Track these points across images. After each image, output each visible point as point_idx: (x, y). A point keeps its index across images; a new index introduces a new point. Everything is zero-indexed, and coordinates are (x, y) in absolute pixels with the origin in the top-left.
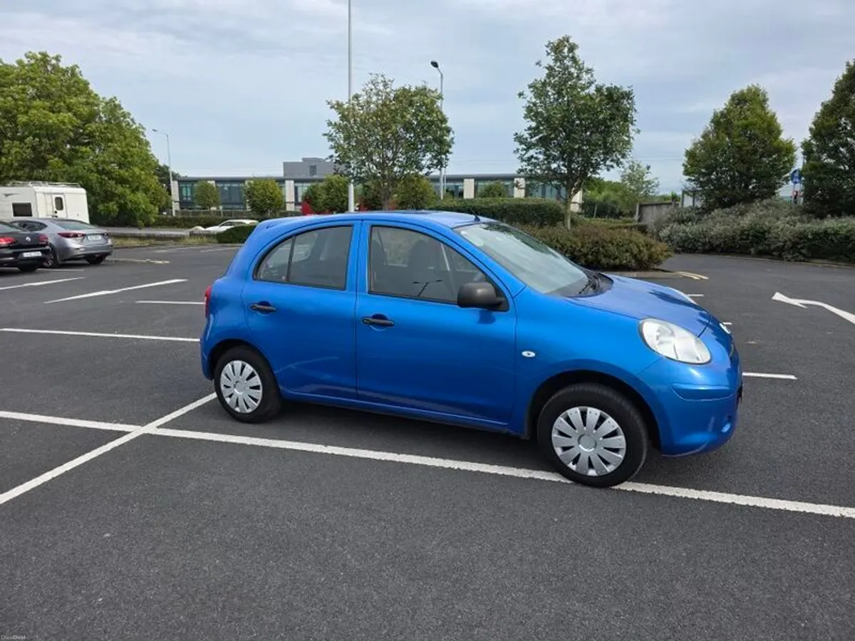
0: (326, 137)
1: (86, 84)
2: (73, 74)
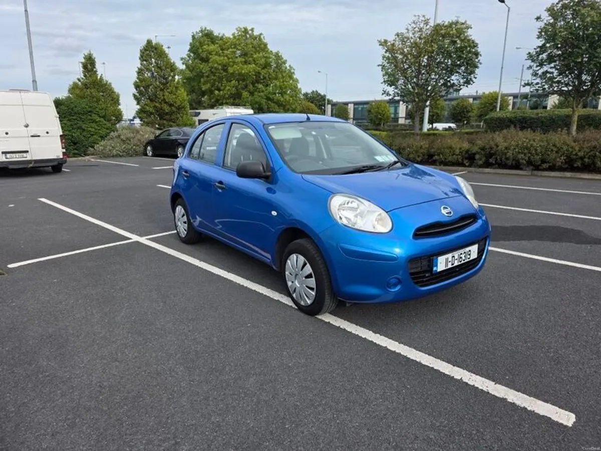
0: (380, 67)
1: (266, 45)
2: (260, 39)
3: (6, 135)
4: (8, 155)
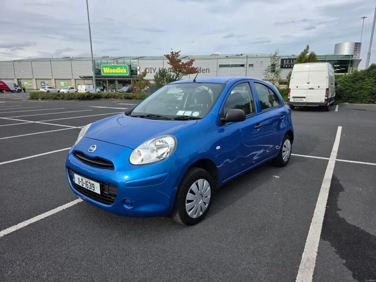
3: (296, 88)
4: (295, 99)
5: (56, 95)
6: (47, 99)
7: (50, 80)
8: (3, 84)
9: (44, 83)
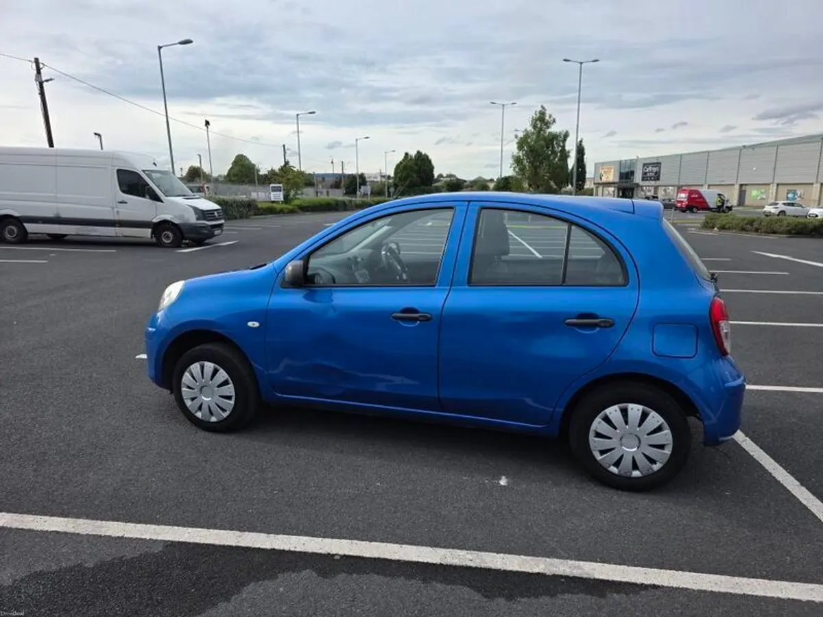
5: (745, 222)
6: (729, 229)
7: (810, 186)
8: (697, 196)
9: (795, 193)
